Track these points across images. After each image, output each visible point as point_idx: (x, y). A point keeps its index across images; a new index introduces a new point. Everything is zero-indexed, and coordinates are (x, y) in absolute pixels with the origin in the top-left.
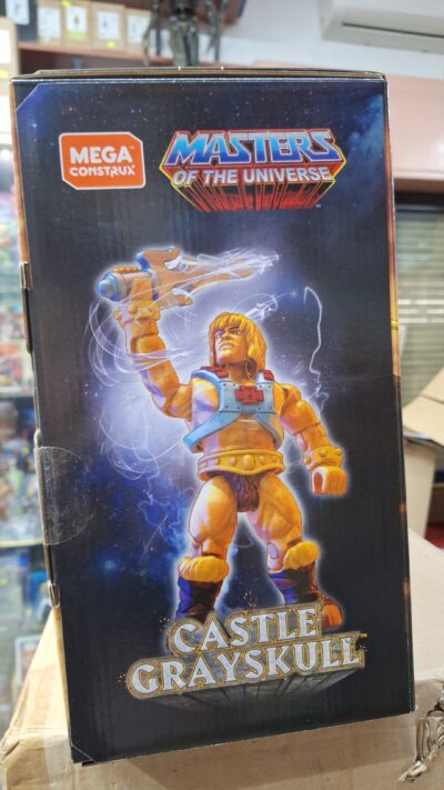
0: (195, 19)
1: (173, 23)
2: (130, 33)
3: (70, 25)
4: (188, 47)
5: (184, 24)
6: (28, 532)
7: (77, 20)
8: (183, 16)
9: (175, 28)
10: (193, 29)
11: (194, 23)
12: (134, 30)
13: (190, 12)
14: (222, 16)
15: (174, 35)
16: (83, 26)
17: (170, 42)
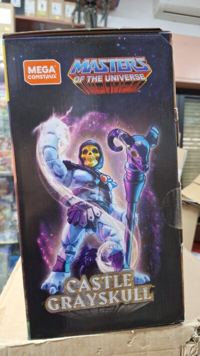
0: (96, 7)
1: (86, 8)
2: (66, 13)
3: (39, 8)
4: (92, 20)
5: (91, 9)
6: (11, 237)
7: (42, 6)
8: (90, 5)
9: (87, 11)
10: (95, 12)
11: (96, 9)
12: (68, 11)
13: (94, 4)
14: (109, 6)
15: (86, 14)
16: (45, 9)
17: (84, 17)
